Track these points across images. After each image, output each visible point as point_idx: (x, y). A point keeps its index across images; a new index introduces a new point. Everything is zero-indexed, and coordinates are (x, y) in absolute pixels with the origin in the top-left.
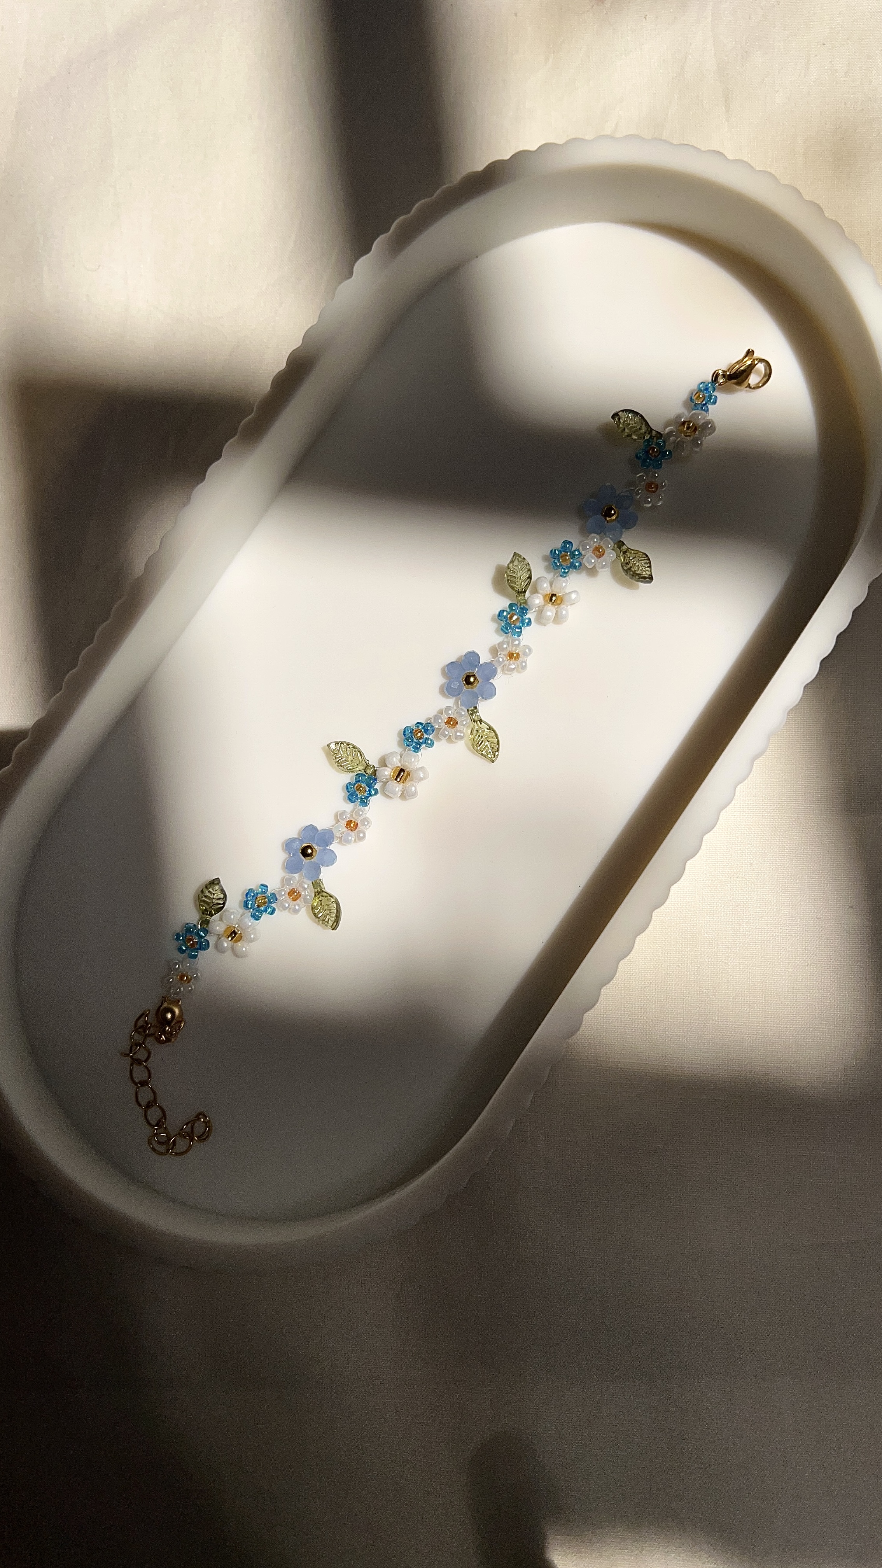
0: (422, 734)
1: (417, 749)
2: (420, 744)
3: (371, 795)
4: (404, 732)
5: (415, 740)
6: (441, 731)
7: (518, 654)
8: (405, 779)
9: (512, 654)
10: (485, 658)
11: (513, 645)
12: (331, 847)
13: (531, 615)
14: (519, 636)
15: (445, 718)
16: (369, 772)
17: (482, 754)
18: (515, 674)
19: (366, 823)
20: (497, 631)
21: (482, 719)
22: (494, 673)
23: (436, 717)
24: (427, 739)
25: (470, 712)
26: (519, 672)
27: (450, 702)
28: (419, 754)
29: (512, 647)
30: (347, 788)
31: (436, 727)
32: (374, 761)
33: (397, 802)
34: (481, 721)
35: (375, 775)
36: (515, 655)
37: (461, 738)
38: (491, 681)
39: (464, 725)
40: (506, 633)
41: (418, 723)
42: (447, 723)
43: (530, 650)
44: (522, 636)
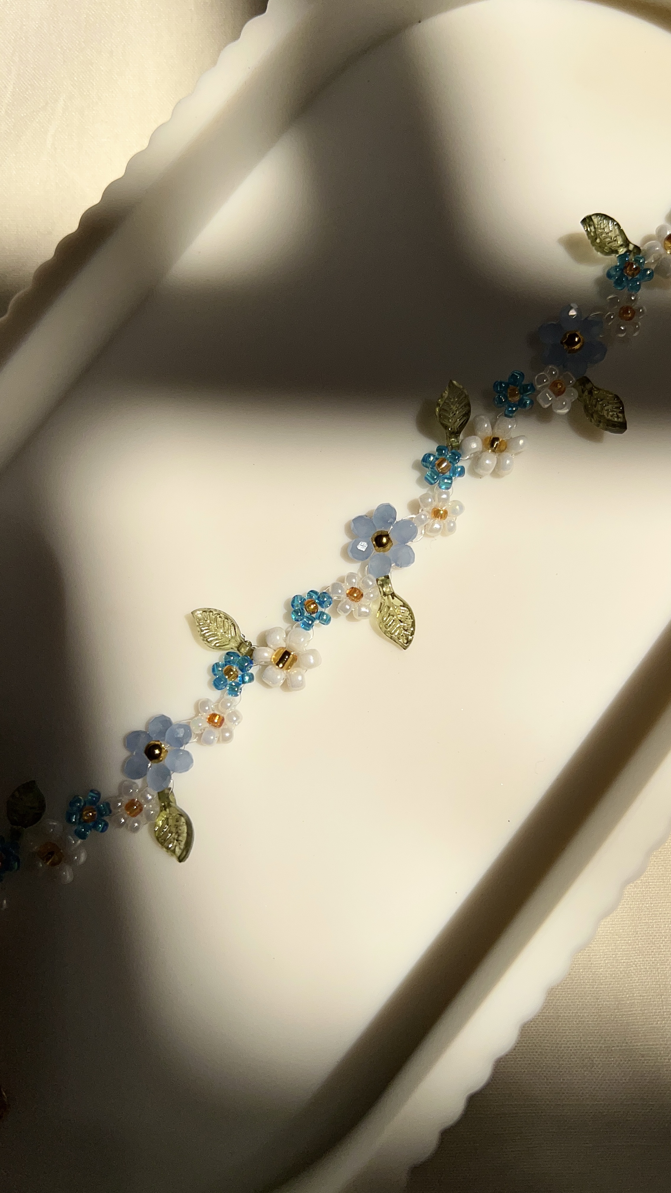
0: (316, 607)
1: (308, 626)
2: (313, 620)
3: (244, 682)
4: (293, 601)
5: (306, 614)
6: (340, 605)
7: (446, 512)
8: (291, 665)
9: (439, 511)
10: (402, 514)
11: (440, 499)
12: (187, 747)
13: (464, 462)
14: (448, 488)
15: (347, 587)
16: (244, 650)
17: (391, 638)
18: (439, 537)
19: (235, 719)
20: (419, 482)
21: (395, 592)
22: (412, 535)
23: (335, 586)
24: (322, 613)
25: (379, 582)
26: (444, 534)
27: (354, 568)
28: (311, 632)
29: (439, 502)
30: (213, 670)
31: (335, 598)
32: (252, 638)
33: (276, 694)
34: (393, 595)
35: (251, 655)
36: (442, 512)
37: (366, 615)
38: (408, 544)
39: (370, 599)
40: (432, 484)
41: (311, 591)
42: (350, 595)
43: (462, 507)
44: (451, 488)
